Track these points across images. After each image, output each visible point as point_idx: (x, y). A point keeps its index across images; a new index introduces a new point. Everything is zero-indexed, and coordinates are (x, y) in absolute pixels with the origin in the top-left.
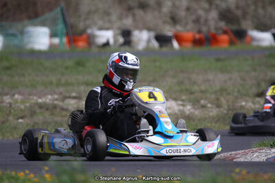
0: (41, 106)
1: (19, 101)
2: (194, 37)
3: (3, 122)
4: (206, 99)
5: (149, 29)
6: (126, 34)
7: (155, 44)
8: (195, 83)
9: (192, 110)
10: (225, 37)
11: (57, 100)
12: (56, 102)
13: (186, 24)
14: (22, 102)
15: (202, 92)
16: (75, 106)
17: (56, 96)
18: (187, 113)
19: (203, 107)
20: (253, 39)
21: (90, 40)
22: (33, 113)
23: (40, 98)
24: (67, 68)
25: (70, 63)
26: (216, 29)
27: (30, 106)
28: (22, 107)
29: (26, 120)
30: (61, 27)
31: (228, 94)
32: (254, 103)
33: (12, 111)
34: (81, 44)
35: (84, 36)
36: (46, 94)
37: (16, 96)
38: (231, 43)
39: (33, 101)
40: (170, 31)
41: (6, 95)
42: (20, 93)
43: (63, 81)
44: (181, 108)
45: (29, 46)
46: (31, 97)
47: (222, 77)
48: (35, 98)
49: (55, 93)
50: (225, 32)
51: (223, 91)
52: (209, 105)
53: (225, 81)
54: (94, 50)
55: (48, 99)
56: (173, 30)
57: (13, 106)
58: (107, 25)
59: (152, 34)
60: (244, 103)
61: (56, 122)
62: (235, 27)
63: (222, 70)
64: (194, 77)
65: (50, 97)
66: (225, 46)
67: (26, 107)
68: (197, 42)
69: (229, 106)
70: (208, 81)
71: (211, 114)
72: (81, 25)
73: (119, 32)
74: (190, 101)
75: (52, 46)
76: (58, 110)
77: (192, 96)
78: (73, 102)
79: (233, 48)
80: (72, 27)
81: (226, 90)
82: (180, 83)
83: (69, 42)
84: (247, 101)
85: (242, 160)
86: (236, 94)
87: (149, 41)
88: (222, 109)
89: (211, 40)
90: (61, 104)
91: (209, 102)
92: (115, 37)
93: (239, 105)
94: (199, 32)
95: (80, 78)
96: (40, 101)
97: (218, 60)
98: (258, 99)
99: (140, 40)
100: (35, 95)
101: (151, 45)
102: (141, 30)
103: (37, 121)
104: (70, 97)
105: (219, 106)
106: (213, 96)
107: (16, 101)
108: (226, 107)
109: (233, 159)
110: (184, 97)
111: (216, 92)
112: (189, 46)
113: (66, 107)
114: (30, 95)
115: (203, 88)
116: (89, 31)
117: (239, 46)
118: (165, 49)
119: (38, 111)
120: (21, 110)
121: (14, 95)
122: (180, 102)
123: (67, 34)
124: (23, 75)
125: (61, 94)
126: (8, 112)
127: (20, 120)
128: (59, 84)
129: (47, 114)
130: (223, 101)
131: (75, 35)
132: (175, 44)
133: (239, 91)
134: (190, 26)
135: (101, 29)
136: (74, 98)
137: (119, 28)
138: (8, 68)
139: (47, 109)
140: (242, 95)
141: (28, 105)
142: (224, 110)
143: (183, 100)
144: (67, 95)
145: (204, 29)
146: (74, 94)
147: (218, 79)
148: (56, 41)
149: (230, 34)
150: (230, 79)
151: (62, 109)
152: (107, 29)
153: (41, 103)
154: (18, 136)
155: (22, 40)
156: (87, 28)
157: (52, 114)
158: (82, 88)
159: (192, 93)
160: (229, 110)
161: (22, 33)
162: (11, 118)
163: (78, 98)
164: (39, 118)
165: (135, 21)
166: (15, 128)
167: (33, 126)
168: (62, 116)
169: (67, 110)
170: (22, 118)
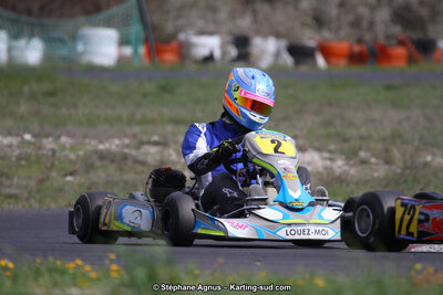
0: (102, 156)
1: (68, 146)
2: (350, 48)
3: (42, 181)
4: (368, 149)
5: (278, 36)
6: (242, 43)
7: (288, 60)
8: (351, 124)
9: (346, 168)
10: (400, 51)
11: (127, 146)
12: (126, 150)
13: (339, 28)
14: (73, 148)
15: (362, 138)
16: (158, 157)
17: (127, 141)
18: (338, 172)
19: (364, 162)
21: (183, 51)
22: (89, 167)
23: (101, 142)
24: (145, 95)
25: (150, 87)
26: (387, 37)
27: (86, 155)
28: (72, 156)
29: (78, 177)
30: (136, 29)
31: (406, 143)
33: (57, 163)
34: (169, 57)
35: (174, 45)
36: (111, 137)
37: (64, 139)
38: (411, 60)
39: (90, 148)
40: (311, 39)
41: (47, 136)
42: (69, 135)
43: (138, 116)
44: (328, 163)
45: (86, 59)
46: (87, 141)
47: (395, 115)
48: (93, 142)
49: (126, 136)
50: (401, 43)
51: (396, 137)
52: (373, 160)
53: (400, 123)
55: (114, 145)
56: (317, 37)
57: (57, 154)
58: (212, 27)
59: (283, 44)
60: (429, 158)
61: (126, 183)
62: (416, 35)
63: (395, 104)
64: (349, 114)
65: (117, 142)
66: (401, 65)
67: (78, 156)
68: (356, 58)
69: (405, 162)
70: (373, 121)
71: (376, 174)
72: (169, 27)
73: (228, 38)
74: (342, 153)
75: (121, 59)
76: (130, 163)
77: (346, 145)
78: (153, 150)
79: (414, 69)
80: (155, 28)
81: (400, 136)
82: (327, 123)
83: (150, 53)
84: (434, 155)
86: (417, 143)
87: (277, 55)
88: (393, 168)
89: (378, 54)
90: (134, 153)
91: (373, 156)
92: (223, 47)
93: (421, 160)
94: (360, 41)
95: (166, 112)
96: (101, 147)
97: (389, 88)
99: (263, 52)
100: (93, 138)
101: (281, 61)
102: (265, 36)
103: (95, 179)
104: (149, 143)
105: (388, 162)
106: (380, 146)
107: (63, 147)
108: (400, 164)
110: (332, 147)
111: (384, 139)
112: (342, 64)
113: (142, 158)
114: (85, 137)
115: (363, 131)
116: (182, 37)
117: (424, 66)
118: (304, 69)
119: (98, 163)
120: (71, 162)
121: (59, 137)
122: (326, 155)
123: (147, 41)
124: (75, 106)
125: (134, 136)
126: (49, 165)
127: (69, 178)
128: (131, 121)
129: (112, 169)
130: (396, 154)
131: (159, 42)
132: (321, 61)
133: (421, 139)
134: (345, 31)
135: (202, 33)
136: (156, 144)
137: (230, 33)
138: (51, 94)
139: (112, 161)
140: (428, 145)
141: (81, 153)
142: (397, 168)
143: (330, 152)
144: (145, 138)
145: (368, 37)
146: (155, 138)
147: (388, 118)
148: (128, 51)
149: (410, 45)
150: (408, 118)
151: (136, 161)
152: (211, 34)
153: (102, 150)
154: (65, 203)
155: (74, 49)
156: (178, 30)
157: (121, 170)
158: (169, 128)
159: (346, 140)
160: (406, 168)
161: (74, 37)
162: (54, 174)
163: (163, 144)
164: (100, 176)
165: (256, 21)
166: (60, 190)
167: (89, 188)
168: (136, 173)
169: (143, 162)
170: (72, 174)
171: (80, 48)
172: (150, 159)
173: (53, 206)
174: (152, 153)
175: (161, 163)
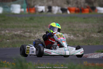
0: (16, 35)
2: (75, 9)
3: (1, 41)
4: (78, 33)
5: (58, 6)
7: (61, 12)
8: (75, 27)
9: (73, 38)
10: (87, 10)
11: (22, 33)
12: (22, 34)
14: (9, 33)
15: (78, 31)
16: (29, 35)
17: (22, 32)
18: (71, 38)
19: (78, 36)
20: (98, 10)
21: (36, 10)
22: (12, 38)
23: (16, 32)
24: (26, 20)
25: (28, 19)
26: (84, 6)
28: (9, 35)
30: (25, 5)
31: (87, 32)
32: (97, 35)
33: (5, 37)
34: (33, 11)
35: (34, 8)
37: (7, 31)
38: (90, 12)
39: (13, 33)
40: (66, 7)
41: (3, 30)
44: (69, 37)
47: (85, 25)
48: (14, 32)
49: (21, 30)
50: (88, 8)
52: (80, 36)
53: (87, 27)
54: (37, 14)
55: (19, 33)
56: (68, 6)
57: (5, 35)
58: (43, 4)
59: (60, 8)
60: (93, 35)
61: (21, 42)
62: (91, 6)
63: (86, 22)
65: (19, 32)
66: (87, 13)
68: (76, 11)
69: (87, 36)
71: (80, 39)
72: (32, 4)
73: (47, 7)
74: (73, 34)
75: (21, 12)
76: (22, 37)
77: (74, 32)
78: (28, 34)
79: (90, 14)
80: (29, 5)
81: (86, 30)
82: (69, 27)
83: (28, 10)
84: (94, 35)
85: (90, 57)
86: (90, 32)
87: (58, 11)
89: (82, 10)
90: (23, 34)
92: (45, 9)
93: (91, 36)
95: (31, 25)
96: (15, 33)
97: (84, 18)
98: (99, 34)
99: (55, 10)
100: (14, 31)
102: (55, 6)
104: (27, 32)
105: (83, 36)
106: (81, 32)
107: (6, 33)
109: (87, 57)
110: (70, 33)
111: (82, 31)
112: (73, 13)
113: (25, 36)
114: (12, 31)
115: (78, 29)
116: (36, 6)
117: (93, 13)
118: (65, 14)
119: (15, 37)
120: (8, 37)
121: (5, 31)
122: (69, 35)
123: (27, 8)
124: (10, 23)
125: (24, 30)
126: (3, 37)
127: (8, 41)
128: (23, 27)
129: (18, 38)
130: (85, 34)
131: (30, 7)
132: (68, 12)
133: (91, 30)
134: (74, 5)
135: (40, 5)
136: (29, 32)
137: (47, 5)
138: (4, 20)
139: (18, 36)
140: (93, 32)
141: (11, 34)
142: (85, 38)
143: (70, 34)
144: (26, 31)
145: (79, 6)
146: (29, 31)
148: (23, 10)
149: (90, 8)
150: (89, 26)
151: (24, 36)
152: (43, 5)
153: (16, 34)
154: (7, 47)
157: (20, 38)
158: (32, 28)
159: (73, 31)
161: (10, 7)
162: (4, 40)
163: (30, 32)
164: (15, 40)
165: (53, 2)
166: (6, 43)
167: (13, 43)
168: (24, 39)
169: (26, 37)
170: (9, 39)
171: (11, 9)
172: (27, 36)
173: (4, 47)
174: (27, 34)
175: (30, 37)
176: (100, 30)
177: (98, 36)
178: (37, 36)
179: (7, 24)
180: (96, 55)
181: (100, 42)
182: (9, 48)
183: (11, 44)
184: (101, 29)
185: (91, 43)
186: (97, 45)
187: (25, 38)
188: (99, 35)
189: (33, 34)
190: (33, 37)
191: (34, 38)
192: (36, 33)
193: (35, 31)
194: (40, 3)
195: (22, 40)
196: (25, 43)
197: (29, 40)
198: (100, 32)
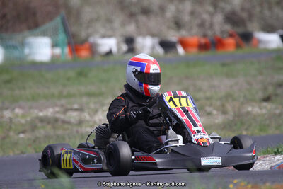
0: (42, 120)
1: (20, 115)
2: (199, 41)
3: (4, 138)
4: (211, 105)
5: (153, 35)
6: (130, 41)
7: (160, 51)
8: (200, 90)
10: (231, 41)
11: (58, 112)
12: (58, 115)
13: (191, 29)
14: (23, 116)
15: (207, 99)
16: (77, 118)
17: (57, 109)
19: (209, 114)
20: (259, 41)
21: (93, 49)
22: (34, 127)
23: (41, 111)
24: (68, 79)
25: (72, 74)
26: (222, 32)
27: (31, 120)
28: (23, 121)
29: (27, 135)
30: (62, 37)
31: (234, 100)
32: (260, 108)
33: (13, 126)
34: (84, 53)
35: (87, 45)
36: (47, 107)
37: (17, 111)
38: (238, 46)
39: (34, 115)
40: (173, 36)
41: (7, 109)
42: (20, 107)
43: (65, 93)
45: (31, 58)
46: (32, 111)
47: (228, 82)
48: (36, 111)
49: (56, 106)
50: (231, 36)
51: (229, 96)
52: (215, 112)
53: (231, 87)
54: (98, 59)
55: (49, 112)
56: (177, 35)
57: (13, 121)
58: (110, 33)
59: (156, 40)
60: (250, 109)
61: (58, 136)
62: (240, 30)
63: (228, 75)
64: (199, 83)
65: (51, 110)
66: (231, 50)
67: (27, 121)
68: (203, 47)
69: (235, 112)
70: (214, 87)
71: (217, 121)
72: (83, 34)
73: (121, 39)
75: (54, 57)
76: (60, 123)
78: (74, 114)
79: (240, 52)
80: (74, 36)
83: (71, 52)
84: (253, 107)
86: (242, 99)
87: (153, 48)
89: (217, 44)
90: (61, 116)
91: (214, 109)
92: (118, 45)
93: (244, 111)
94: (205, 36)
95: (83, 89)
96: (41, 114)
97: (224, 65)
98: (265, 104)
99: (144, 46)
100: (36, 108)
102: (144, 35)
103: (38, 135)
104: (72, 109)
105: (224, 112)
106: (218, 103)
107: (17, 116)
108: (232, 113)
111: (221, 99)
112: (194, 51)
113: (67, 119)
114: (31, 108)
115: (208, 94)
116: (91, 40)
117: (246, 49)
118: (170, 56)
119: (39, 125)
120: (22, 125)
121: (13, 109)
123: (69, 44)
124: (24, 88)
125: (62, 106)
126: (8, 127)
127: (22, 136)
128: (61, 96)
129: (49, 127)
130: (229, 107)
131: (76, 44)
132: (180, 50)
133: (245, 96)
134: (195, 30)
135: (103, 36)
136: (76, 110)
137: (122, 35)
138: (8, 82)
139: (49, 123)
140: (249, 100)
141: (29, 119)
142: (230, 116)
144: (69, 107)
145: (210, 33)
146: (76, 106)
147: (224, 85)
148: (58, 51)
149: (237, 37)
150: (237, 84)
151: (64, 122)
152: (110, 36)
153: (42, 117)
154: (19, 152)
155: (23, 52)
156: (88, 36)
157: (54, 128)
158: (85, 99)
160: (235, 116)
161: (23, 45)
162: (12, 134)
163: (81, 110)
164: (41, 133)
165: (138, 27)
166: (16, 144)
167: (34, 141)
168: (65, 129)
169: (69, 123)
170: (23, 132)
171: (27, 51)
172: (73, 120)
173: (11, 154)
174: (73, 116)
175: (80, 123)
176: (267, 94)
177: (264, 111)
178: (100, 120)
179: (17, 92)
180: (261, 162)
181: (268, 126)
182: (25, 155)
183: (30, 145)
184: (270, 90)
185: (246, 129)
186: (263, 134)
187: (66, 126)
188: (265, 107)
189: (89, 114)
190: (88, 122)
191: (91, 124)
192: (96, 111)
193: (92, 106)
194: (102, 31)
195: (60, 132)
196: (67, 140)
197: (77, 132)
198: (267, 99)
